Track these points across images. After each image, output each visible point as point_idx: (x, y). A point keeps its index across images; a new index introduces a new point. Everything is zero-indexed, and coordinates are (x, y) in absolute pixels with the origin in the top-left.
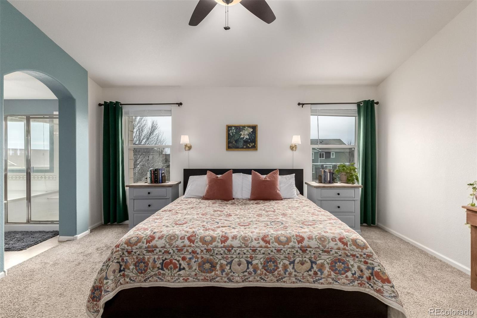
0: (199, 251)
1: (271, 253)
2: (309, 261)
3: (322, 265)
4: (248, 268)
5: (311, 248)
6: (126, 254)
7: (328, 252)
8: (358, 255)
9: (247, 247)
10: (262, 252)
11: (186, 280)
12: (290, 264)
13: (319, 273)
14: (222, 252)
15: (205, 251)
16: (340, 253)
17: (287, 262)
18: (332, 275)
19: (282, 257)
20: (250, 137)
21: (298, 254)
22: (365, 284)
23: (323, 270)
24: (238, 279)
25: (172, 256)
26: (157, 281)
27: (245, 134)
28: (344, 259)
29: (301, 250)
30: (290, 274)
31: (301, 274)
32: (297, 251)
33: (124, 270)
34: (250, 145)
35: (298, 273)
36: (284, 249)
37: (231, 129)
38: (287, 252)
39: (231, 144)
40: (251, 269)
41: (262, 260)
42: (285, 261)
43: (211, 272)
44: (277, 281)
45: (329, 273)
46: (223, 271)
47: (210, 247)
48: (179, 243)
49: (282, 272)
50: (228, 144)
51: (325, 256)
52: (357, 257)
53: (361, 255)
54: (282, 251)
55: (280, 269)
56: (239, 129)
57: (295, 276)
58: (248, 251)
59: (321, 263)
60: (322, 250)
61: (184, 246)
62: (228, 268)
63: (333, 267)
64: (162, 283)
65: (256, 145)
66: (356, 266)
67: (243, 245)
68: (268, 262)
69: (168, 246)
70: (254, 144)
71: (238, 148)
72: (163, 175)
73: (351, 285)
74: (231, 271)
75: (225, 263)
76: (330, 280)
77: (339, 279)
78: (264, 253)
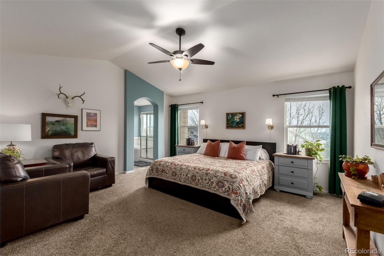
0: (172, 168)
1: (195, 173)
2: (208, 179)
3: (213, 182)
4: (186, 177)
5: (210, 174)
6: (154, 165)
7: (216, 177)
8: (230, 181)
9: (187, 169)
10: (192, 172)
11: (168, 178)
12: (201, 179)
13: (211, 185)
14: (179, 169)
15: (174, 168)
16: (221, 179)
17: (200, 178)
18: (216, 187)
19: (198, 175)
20: (240, 120)
21: (204, 175)
22: (230, 195)
23: (212, 184)
24: (183, 181)
25: (165, 168)
26: (161, 176)
27: (237, 119)
28: (223, 181)
29: (206, 174)
30: (200, 183)
31: (204, 184)
32: (204, 174)
33: (153, 171)
34: (240, 125)
35: (203, 183)
36: (199, 172)
37: (229, 116)
38: (200, 174)
39: (229, 125)
40: (187, 178)
41: (191, 175)
42: (199, 177)
43: (175, 177)
44: (196, 185)
45: (215, 186)
46: (178, 177)
47: (176, 167)
48: (167, 164)
49: (197, 182)
50: (227, 125)
51: (215, 179)
52: (229, 182)
53: (231, 182)
54: (199, 173)
55: (197, 180)
56: (234, 115)
57: (202, 184)
58: (187, 171)
59: (213, 181)
60: (214, 176)
61: (169, 165)
62: (180, 176)
63: (217, 184)
64: (162, 177)
65: (244, 126)
66: (227, 186)
67: (186, 168)
68: (193, 177)
69: (164, 164)
70: (242, 125)
71: (233, 127)
72: (192, 141)
73: (224, 194)
74: (181, 177)
75: (179, 174)
76: (216, 190)
77: (219, 190)
78: (192, 173)
